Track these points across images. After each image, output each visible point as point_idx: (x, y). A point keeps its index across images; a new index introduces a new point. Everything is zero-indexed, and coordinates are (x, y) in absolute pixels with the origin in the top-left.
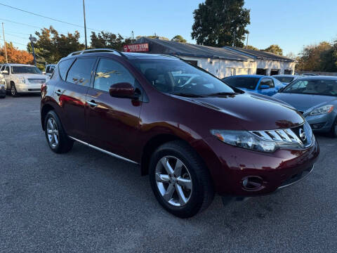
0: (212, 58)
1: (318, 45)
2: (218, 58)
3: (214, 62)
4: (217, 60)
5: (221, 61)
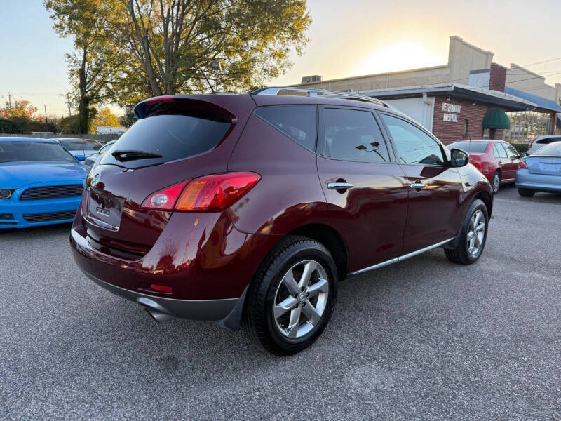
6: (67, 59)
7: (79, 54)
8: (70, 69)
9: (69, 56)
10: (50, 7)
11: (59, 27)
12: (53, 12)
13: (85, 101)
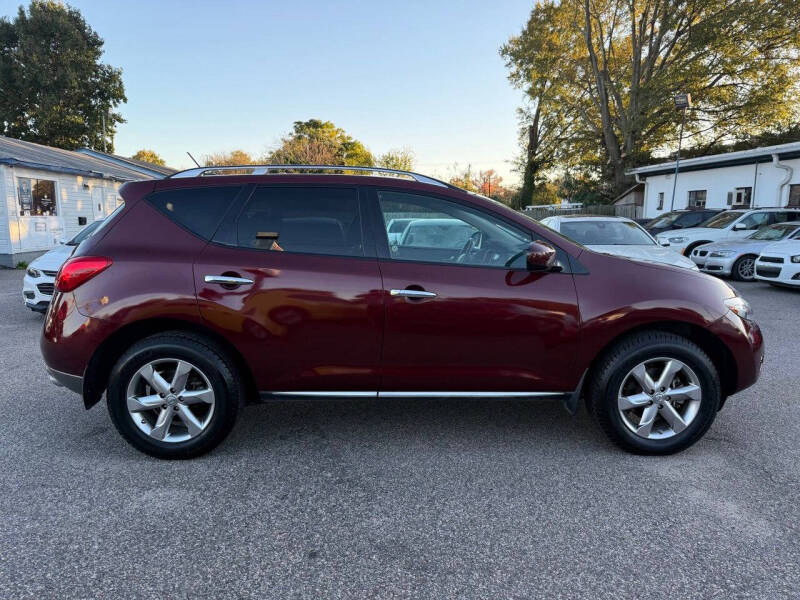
0: (87, 175)
1: (229, 157)
2: (100, 177)
3: (91, 183)
4: (98, 182)
5: (106, 184)
6: (518, 115)
7: (532, 106)
8: (521, 127)
9: (521, 111)
10: (506, 53)
11: (515, 76)
12: (508, 59)
13: (532, 168)
